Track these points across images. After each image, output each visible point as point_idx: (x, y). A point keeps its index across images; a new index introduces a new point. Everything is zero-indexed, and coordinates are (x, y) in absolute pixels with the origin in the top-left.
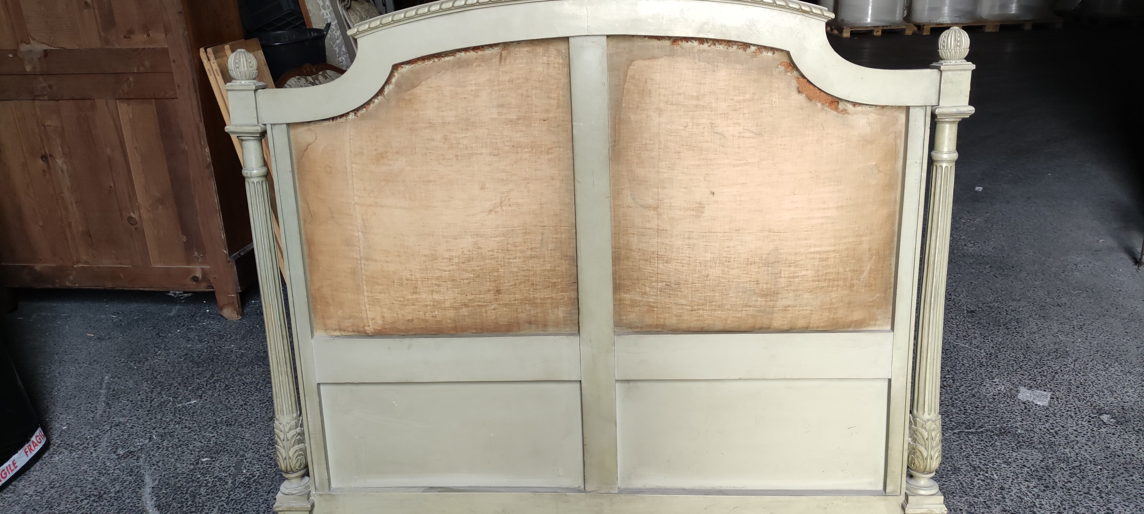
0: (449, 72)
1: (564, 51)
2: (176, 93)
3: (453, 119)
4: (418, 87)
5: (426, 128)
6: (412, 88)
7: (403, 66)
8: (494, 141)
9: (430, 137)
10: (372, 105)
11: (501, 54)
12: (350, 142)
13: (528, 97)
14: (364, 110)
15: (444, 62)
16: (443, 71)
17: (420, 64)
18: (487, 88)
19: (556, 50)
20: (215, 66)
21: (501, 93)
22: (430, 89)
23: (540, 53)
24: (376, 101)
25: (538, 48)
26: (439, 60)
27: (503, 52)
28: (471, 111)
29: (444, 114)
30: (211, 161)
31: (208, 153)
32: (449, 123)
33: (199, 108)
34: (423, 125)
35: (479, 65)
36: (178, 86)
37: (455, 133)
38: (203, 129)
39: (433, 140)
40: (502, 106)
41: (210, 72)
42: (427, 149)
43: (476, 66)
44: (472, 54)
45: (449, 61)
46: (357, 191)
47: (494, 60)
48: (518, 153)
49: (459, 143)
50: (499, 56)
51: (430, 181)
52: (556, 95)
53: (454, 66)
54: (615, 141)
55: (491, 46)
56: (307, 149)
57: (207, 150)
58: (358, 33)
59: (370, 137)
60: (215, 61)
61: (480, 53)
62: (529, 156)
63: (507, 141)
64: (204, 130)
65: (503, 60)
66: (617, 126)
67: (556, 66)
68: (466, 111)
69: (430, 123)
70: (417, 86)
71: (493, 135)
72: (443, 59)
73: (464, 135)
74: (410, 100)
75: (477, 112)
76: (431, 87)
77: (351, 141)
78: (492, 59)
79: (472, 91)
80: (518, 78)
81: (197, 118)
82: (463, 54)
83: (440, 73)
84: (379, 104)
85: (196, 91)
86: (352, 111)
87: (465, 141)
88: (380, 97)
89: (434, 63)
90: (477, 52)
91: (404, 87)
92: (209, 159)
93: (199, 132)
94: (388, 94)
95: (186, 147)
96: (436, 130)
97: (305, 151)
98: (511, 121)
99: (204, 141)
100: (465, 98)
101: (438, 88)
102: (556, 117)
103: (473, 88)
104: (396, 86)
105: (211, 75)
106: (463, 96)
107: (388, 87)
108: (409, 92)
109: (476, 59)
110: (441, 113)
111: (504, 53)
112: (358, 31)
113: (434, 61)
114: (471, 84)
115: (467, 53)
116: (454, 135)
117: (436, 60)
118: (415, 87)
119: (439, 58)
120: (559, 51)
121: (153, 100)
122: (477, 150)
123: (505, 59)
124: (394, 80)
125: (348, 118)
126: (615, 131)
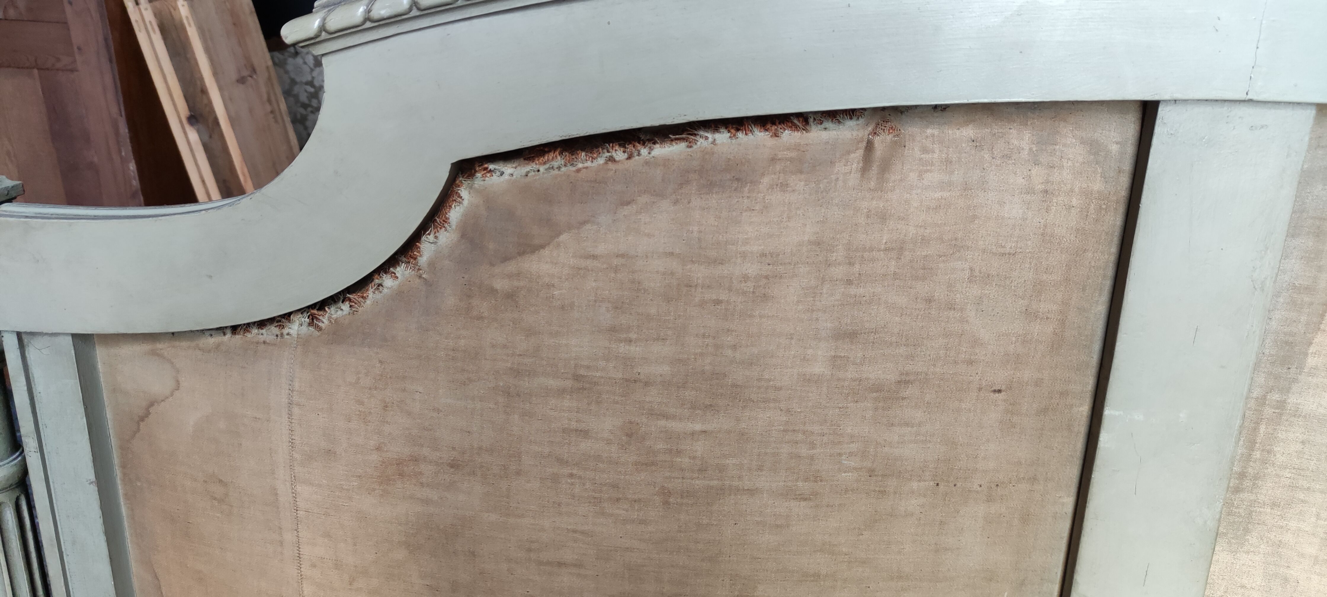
0: (665, 204)
1: (1114, 148)
2: (75, 61)
3: (665, 369)
4: (546, 252)
5: (561, 392)
6: (521, 254)
7: (491, 167)
8: (804, 451)
9: (574, 425)
10: (371, 294)
11: (869, 147)
12: (290, 415)
13: (951, 307)
14: (345, 307)
15: (647, 163)
16: (644, 199)
17: (555, 164)
18: (803, 269)
19: (1083, 142)
20: (149, 16)
21: (853, 290)
22: (589, 263)
23: (1020, 150)
24: (388, 281)
25: (1014, 131)
26: (629, 158)
27: (877, 140)
28: (734, 347)
29: (635, 350)
30: (139, 187)
31: (133, 172)
32: (647, 384)
33: (117, 92)
34: (552, 383)
35: (784, 187)
36: (79, 49)
37: (666, 417)
38: (124, 130)
39: (585, 434)
40: (852, 336)
41: (139, 26)
42: (561, 461)
43: (771, 187)
44: (759, 136)
45: (666, 162)
46: (314, 566)
47: (840, 168)
48: (883, 492)
49: (679, 452)
50: (860, 153)
51: (560, 564)
52: (1055, 307)
53: (688, 182)
54: (1242, 475)
55: (833, 115)
56: (147, 414)
57: (132, 166)
58: (324, 35)
59: (362, 403)
60: (148, 6)
61: (788, 136)
62: (922, 506)
63: (851, 454)
64: (127, 131)
65: (875, 169)
66: (1262, 428)
67: (1074, 202)
68: (717, 347)
69: (577, 378)
70: (542, 247)
71: (804, 432)
72: (644, 151)
73: (698, 427)
74: (511, 296)
75: (755, 350)
76: (594, 257)
77: (296, 410)
78: (832, 163)
79: (746, 278)
80: (925, 241)
81: (114, 110)
82: (722, 137)
83: (633, 208)
84: (400, 295)
85: (111, 61)
86: (302, 311)
87: (699, 447)
88: (401, 270)
89: (611, 165)
90: (776, 135)
91: (491, 246)
92: (136, 183)
93: (117, 133)
94: (432, 264)
95: (96, 159)
96: (598, 403)
97: (142, 419)
98: (877, 388)
99: (127, 150)
100: (718, 302)
101: (620, 261)
102: (1038, 383)
103: (752, 269)
104: (463, 236)
105: (140, 31)
106: (711, 295)
107: (431, 238)
108: (511, 267)
109: (773, 160)
110: (623, 348)
111: (882, 142)
112: (322, 28)
113: (611, 159)
114: (744, 255)
115: (740, 135)
116: (662, 423)
117: (619, 154)
118: (535, 249)
119: (630, 148)
120: (1094, 147)
121: (36, 71)
122: (740, 478)
123: (885, 167)
124: (455, 214)
125: (285, 331)
126: (1251, 445)
